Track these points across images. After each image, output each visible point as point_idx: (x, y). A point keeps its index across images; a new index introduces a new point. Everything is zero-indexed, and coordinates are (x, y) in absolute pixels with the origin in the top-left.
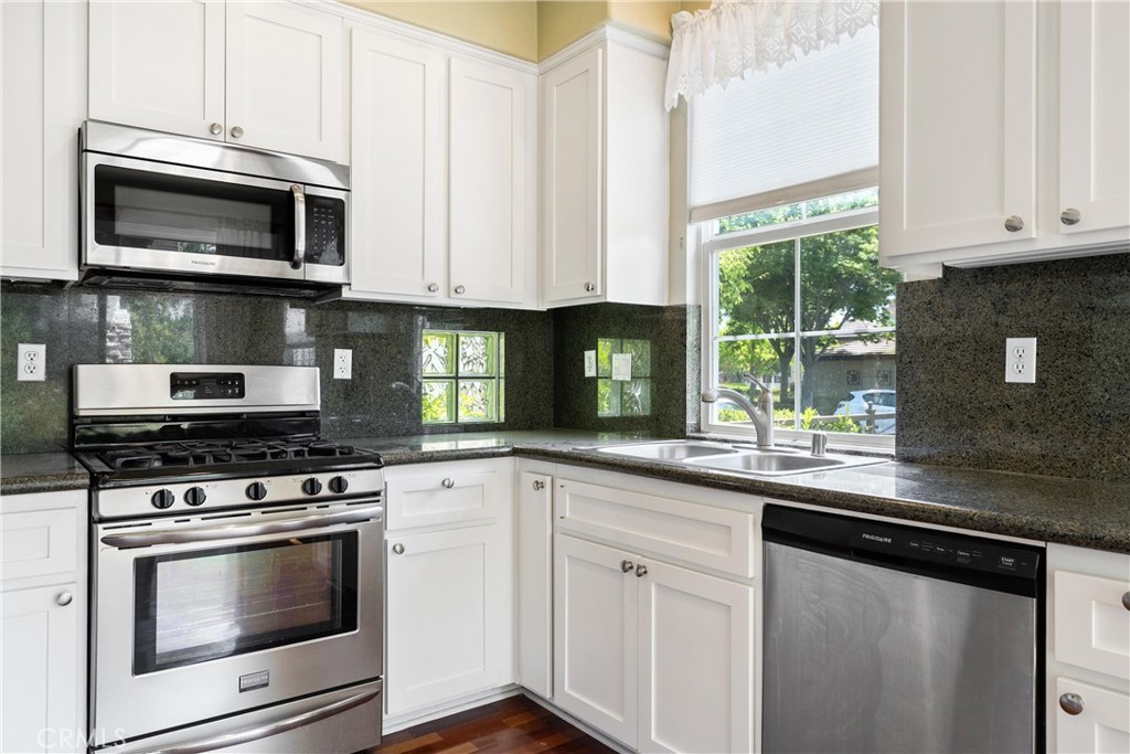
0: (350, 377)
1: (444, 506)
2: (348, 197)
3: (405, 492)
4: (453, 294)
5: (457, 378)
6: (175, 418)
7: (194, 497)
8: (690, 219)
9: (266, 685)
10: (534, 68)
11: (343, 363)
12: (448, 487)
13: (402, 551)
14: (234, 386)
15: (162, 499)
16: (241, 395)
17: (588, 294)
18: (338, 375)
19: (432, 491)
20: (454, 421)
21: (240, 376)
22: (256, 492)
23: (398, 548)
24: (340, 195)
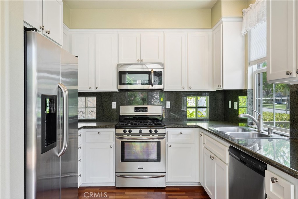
0: (170, 108)
1: (180, 138)
2: (163, 71)
3: (172, 134)
4: (189, 89)
5: (197, 107)
6: (136, 116)
7: (130, 131)
8: (249, 65)
9: (143, 169)
10: (211, 30)
11: (168, 105)
12: (182, 134)
13: (171, 146)
14: (145, 109)
15: (125, 131)
16: (147, 111)
17: (219, 88)
18: (167, 107)
19: (178, 134)
20: (196, 118)
21: (147, 108)
22: (140, 131)
23: (170, 146)
24: (162, 70)
